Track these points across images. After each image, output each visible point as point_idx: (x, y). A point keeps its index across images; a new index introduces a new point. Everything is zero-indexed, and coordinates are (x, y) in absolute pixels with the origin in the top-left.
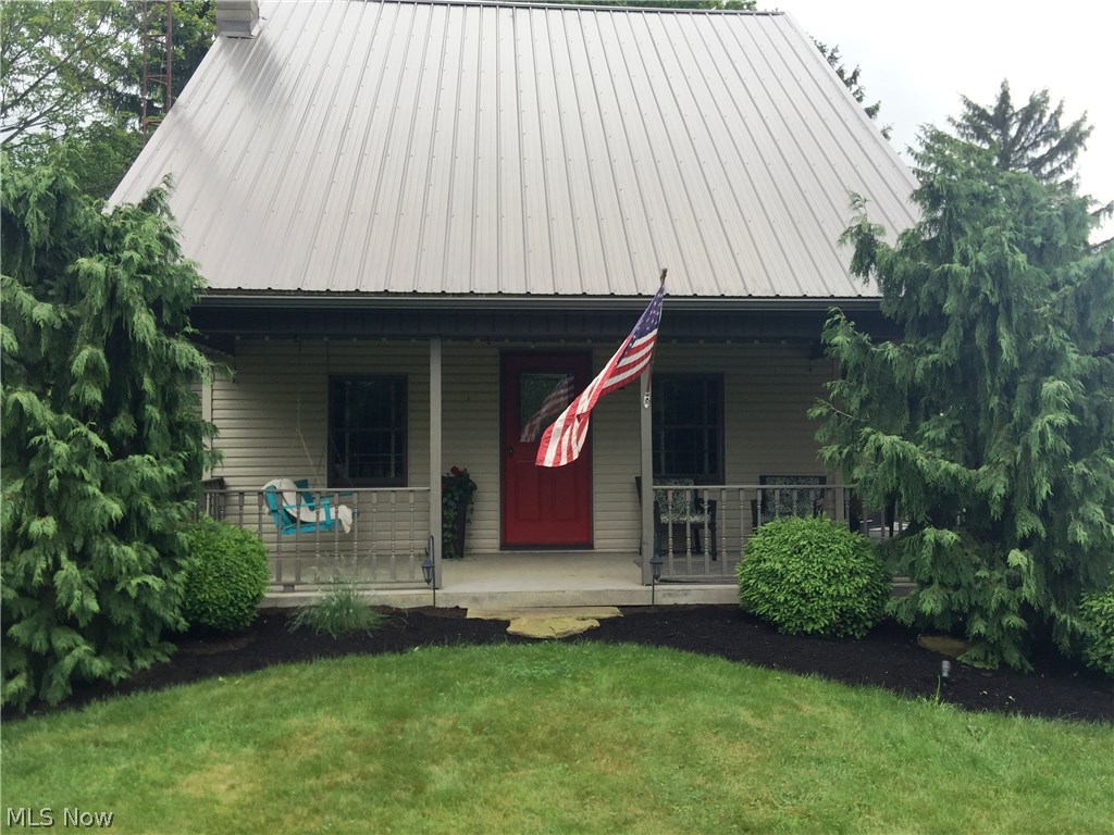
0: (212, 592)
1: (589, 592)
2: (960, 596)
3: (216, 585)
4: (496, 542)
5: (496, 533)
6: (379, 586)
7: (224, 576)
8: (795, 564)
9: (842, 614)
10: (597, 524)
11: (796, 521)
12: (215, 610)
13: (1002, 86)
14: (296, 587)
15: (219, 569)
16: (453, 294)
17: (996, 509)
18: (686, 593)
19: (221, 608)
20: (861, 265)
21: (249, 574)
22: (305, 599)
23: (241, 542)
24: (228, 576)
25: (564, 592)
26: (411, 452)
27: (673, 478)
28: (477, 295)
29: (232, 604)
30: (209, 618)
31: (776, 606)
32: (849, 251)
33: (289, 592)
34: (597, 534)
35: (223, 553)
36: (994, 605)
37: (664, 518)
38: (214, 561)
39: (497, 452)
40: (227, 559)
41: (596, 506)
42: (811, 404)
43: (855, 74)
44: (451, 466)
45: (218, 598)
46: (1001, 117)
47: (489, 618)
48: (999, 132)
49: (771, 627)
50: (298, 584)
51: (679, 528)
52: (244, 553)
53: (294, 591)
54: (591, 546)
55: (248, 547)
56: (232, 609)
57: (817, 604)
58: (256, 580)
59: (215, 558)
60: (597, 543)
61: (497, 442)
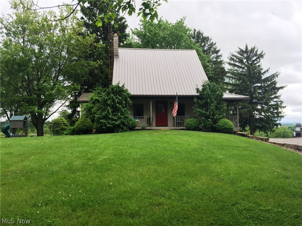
2: (205, 124)
4: (155, 125)
8: (191, 122)
9: (195, 127)
10: (168, 123)
11: (191, 119)
13: (246, 45)
16: (154, 95)
17: (208, 116)
18: (180, 128)
20: (197, 92)
26: (144, 114)
28: (156, 95)
32: (196, 91)
36: (208, 124)
37: (177, 121)
41: (168, 121)
42: (193, 107)
43: (215, 43)
46: (246, 51)
48: (246, 54)
51: (179, 123)
57: (193, 126)
60: (168, 126)
61: (155, 113)
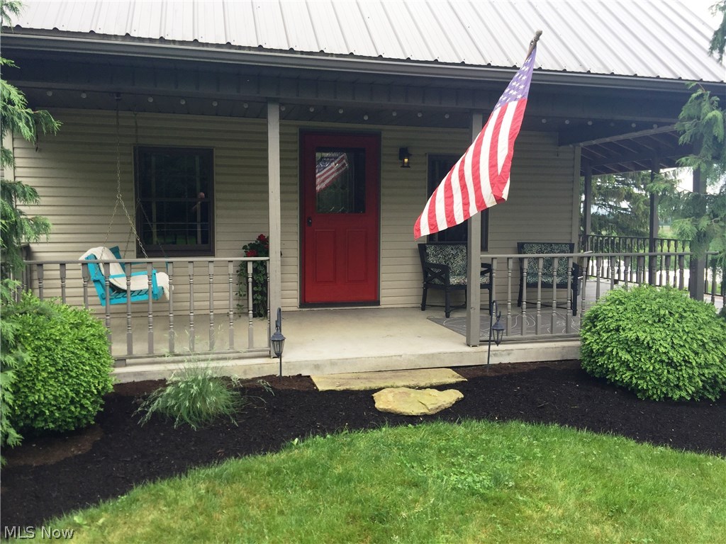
0: (47, 392)
1: (424, 355)
3: (51, 382)
4: (295, 301)
5: (296, 294)
6: (215, 356)
7: (61, 370)
10: (383, 284)
12: (52, 412)
14: (128, 361)
15: (55, 363)
16: (302, 53)
18: (509, 352)
19: (59, 409)
21: (91, 365)
22: (140, 374)
23: (76, 326)
24: (67, 371)
25: (401, 356)
26: (217, 221)
27: (451, 244)
28: (328, 55)
29: (72, 402)
30: (46, 421)
31: (643, 374)
33: (120, 366)
34: (383, 292)
35: (58, 342)
38: (47, 353)
39: (297, 221)
40: (62, 349)
41: (383, 269)
44: (259, 234)
45: (56, 398)
47: (342, 388)
49: (629, 392)
50: (130, 358)
52: (82, 340)
53: (126, 365)
54: (377, 303)
55: (86, 332)
56: (73, 408)
58: (99, 371)
59: (49, 349)
60: (383, 300)
61: (296, 213)
